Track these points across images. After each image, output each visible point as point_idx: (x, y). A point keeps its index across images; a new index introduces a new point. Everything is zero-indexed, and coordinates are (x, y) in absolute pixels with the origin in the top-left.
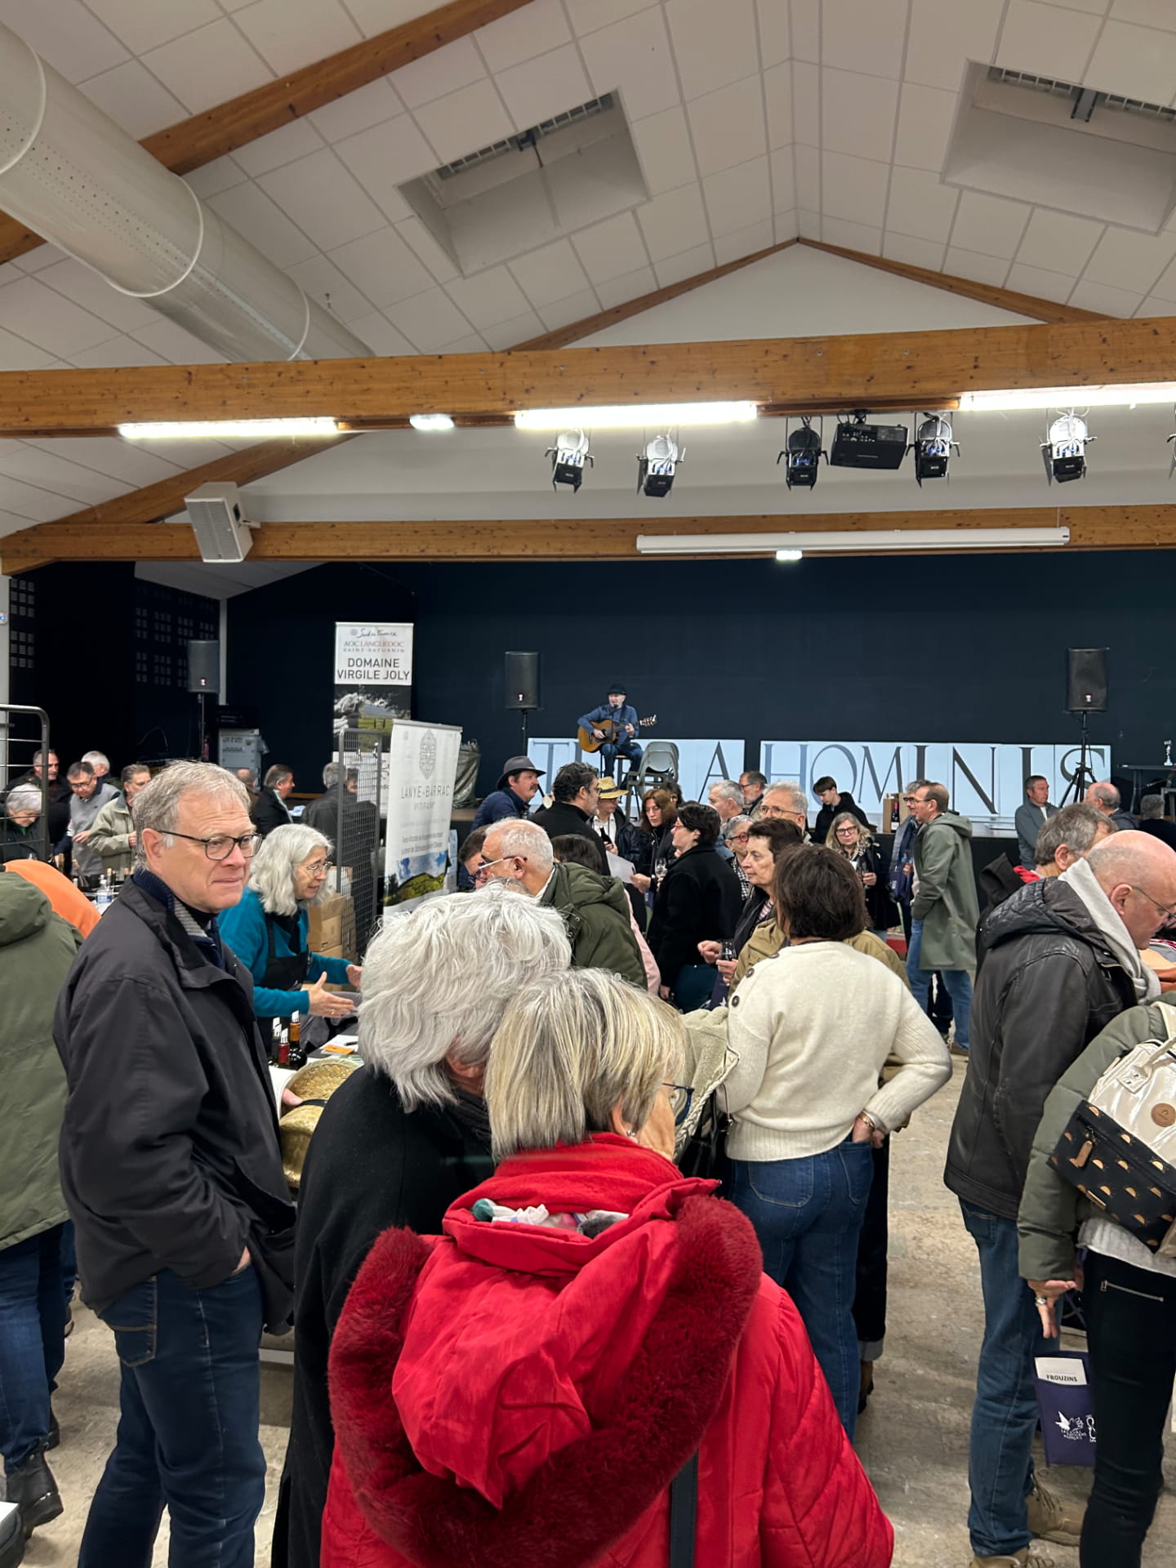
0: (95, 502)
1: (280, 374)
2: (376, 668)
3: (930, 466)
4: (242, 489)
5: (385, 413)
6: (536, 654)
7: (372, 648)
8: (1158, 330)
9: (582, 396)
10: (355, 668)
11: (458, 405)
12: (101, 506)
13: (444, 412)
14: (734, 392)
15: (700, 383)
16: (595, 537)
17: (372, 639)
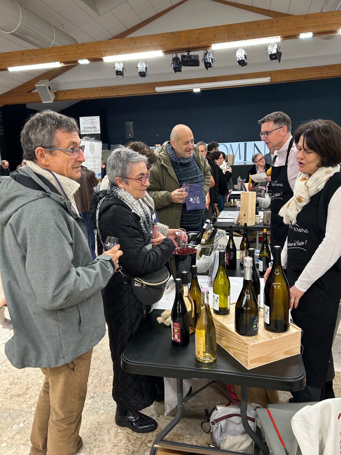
0: (13, 88)
1: (45, 51)
2: (91, 129)
3: (208, 65)
4: (51, 81)
5: (72, 60)
6: (133, 122)
7: (89, 123)
8: (259, 24)
9: (119, 52)
10: (86, 130)
11: (89, 57)
12: (15, 89)
13: (86, 59)
14: (156, 48)
15: (147, 46)
16: (144, 88)
17: (89, 121)
